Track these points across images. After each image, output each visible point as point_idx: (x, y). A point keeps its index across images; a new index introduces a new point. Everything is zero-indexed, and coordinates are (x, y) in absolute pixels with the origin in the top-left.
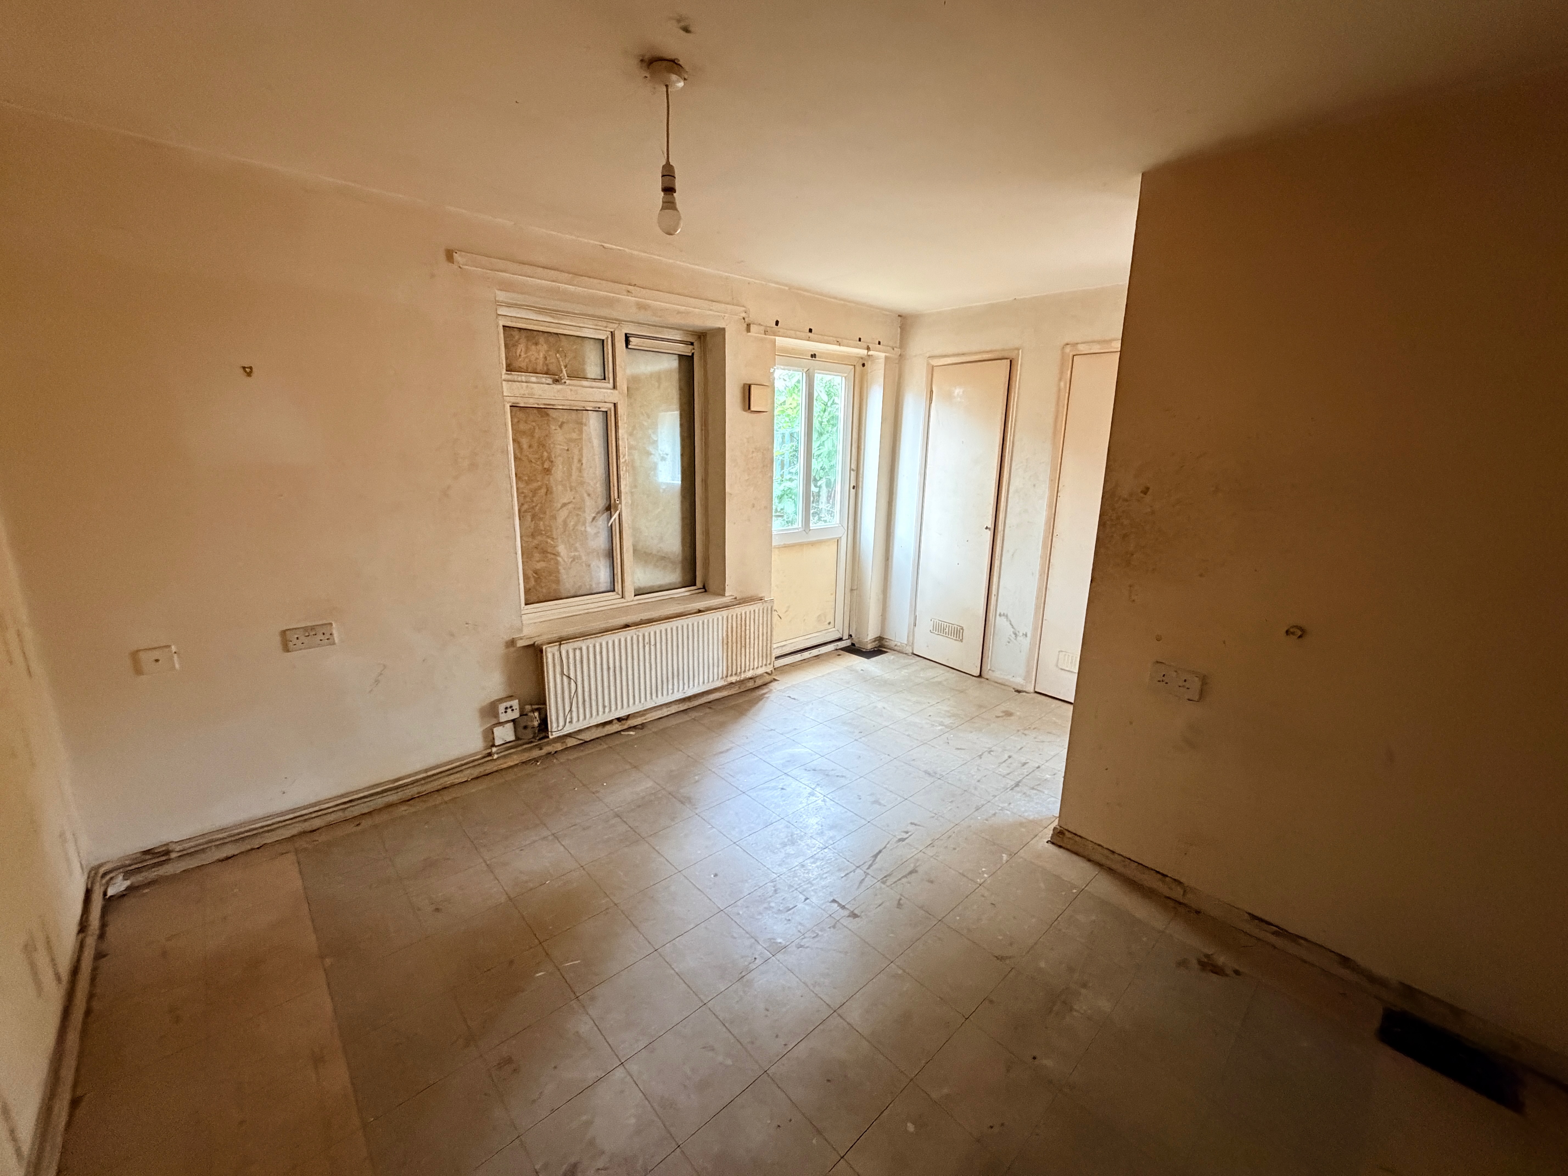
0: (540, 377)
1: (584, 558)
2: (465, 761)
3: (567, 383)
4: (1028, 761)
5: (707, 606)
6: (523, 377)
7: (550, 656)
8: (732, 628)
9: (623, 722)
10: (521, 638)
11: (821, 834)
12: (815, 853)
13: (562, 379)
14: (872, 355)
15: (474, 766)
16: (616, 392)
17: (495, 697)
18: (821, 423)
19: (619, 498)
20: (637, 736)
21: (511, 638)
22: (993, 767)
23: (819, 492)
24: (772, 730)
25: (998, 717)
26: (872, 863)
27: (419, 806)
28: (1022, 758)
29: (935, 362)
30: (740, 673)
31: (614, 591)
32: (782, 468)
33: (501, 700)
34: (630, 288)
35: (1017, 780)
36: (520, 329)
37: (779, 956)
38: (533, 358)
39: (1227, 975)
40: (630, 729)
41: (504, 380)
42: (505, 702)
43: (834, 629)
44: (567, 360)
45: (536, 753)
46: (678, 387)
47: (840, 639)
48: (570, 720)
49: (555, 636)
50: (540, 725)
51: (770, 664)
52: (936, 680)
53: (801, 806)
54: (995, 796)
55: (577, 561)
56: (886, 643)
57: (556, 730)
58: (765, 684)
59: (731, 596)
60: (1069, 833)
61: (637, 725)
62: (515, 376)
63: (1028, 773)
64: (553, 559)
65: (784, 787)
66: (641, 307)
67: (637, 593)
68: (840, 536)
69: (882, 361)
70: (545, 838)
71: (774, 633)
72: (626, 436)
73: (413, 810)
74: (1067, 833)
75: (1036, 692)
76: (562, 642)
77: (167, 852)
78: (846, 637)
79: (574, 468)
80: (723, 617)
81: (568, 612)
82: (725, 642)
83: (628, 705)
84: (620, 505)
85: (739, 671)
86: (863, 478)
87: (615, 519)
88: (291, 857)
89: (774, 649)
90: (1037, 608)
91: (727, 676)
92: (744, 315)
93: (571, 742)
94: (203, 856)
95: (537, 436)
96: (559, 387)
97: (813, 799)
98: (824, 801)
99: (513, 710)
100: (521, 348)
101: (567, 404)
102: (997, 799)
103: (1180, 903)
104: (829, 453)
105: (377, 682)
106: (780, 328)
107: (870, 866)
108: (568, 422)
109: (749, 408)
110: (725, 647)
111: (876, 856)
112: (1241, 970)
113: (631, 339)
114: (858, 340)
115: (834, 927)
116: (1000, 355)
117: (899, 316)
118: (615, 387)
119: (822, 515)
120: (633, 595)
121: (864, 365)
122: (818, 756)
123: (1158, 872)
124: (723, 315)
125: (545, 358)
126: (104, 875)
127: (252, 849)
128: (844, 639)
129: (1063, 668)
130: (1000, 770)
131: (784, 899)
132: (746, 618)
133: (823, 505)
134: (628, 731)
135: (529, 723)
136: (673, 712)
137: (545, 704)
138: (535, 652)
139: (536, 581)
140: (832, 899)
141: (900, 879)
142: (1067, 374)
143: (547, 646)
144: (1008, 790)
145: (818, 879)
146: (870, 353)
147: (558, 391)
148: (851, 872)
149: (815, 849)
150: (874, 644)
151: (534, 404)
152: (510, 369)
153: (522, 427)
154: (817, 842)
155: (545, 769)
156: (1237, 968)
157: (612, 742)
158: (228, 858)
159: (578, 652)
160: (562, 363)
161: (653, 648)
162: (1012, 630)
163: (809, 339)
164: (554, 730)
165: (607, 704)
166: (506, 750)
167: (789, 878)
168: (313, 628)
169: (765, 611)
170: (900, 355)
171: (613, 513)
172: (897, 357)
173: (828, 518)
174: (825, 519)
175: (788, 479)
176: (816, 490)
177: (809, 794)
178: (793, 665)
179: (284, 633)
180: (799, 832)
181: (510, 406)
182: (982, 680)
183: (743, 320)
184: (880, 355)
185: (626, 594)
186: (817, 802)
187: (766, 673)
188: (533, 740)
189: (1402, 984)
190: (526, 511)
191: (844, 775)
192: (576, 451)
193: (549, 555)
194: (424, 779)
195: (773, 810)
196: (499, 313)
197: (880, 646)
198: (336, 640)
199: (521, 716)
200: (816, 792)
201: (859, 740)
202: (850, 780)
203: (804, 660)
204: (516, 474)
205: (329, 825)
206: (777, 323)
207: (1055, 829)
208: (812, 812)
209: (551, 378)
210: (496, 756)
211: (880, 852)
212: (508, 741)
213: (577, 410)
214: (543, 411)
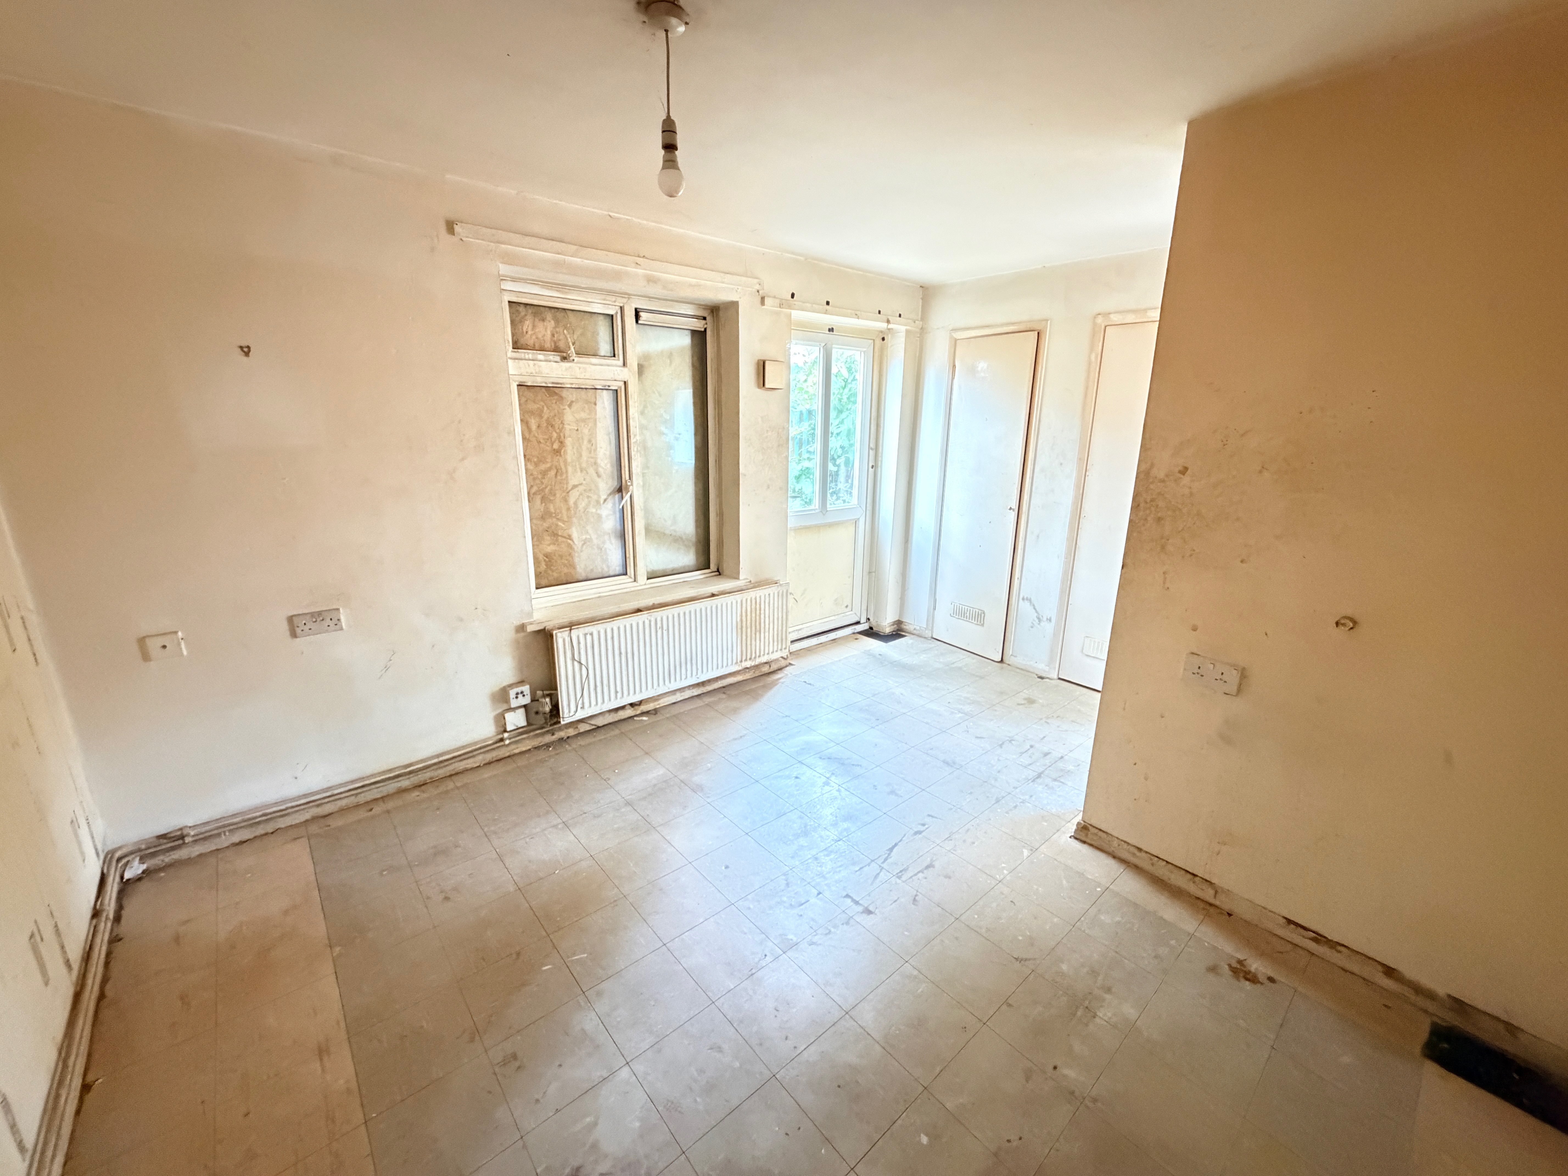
0: (548, 354)
1: (595, 541)
2: (478, 746)
3: (575, 361)
4: (1050, 751)
5: (722, 589)
6: (529, 354)
7: (560, 641)
8: (746, 610)
9: (636, 707)
10: (531, 624)
11: (835, 825)
12: (829, 845)
13: (569, 357)
14: (892, 329)
15: (488, 751)
16: (625, 369)
17: (505, 684)
18: (840, 400)
19: (630, 479)
20: (651, 721)
21: (521, 623)
22: (1014, 757)
23: (837, 471)
24: (786, 716)
25: (1019, 704)
26: (888, 857)
27: (432, 791)
28: (1045, 748)
29: (958, 335)
30: (755, 658)
31: (626, 574)
32: (800, 447)
33: (511, 686)
34: (639, 260)
35: (1040, 771)
36: (526, 305)
37: (790, 953)
38: (540, 336)
39: (1259, 982)
40: (643, 714)
41: (511, 358)
42: (517, 687)
43: (851, 612)
44: (575, 337)
45: (548, 738)
46: (690, 364)
47: (858, 623)
48: (582, 706)
49: (565, 620)
50: (551, 711)
51: (785, 648)
52: (955, 665)
53: (815, 796)
54: (1015, 788)
55: (588, 543)
56: (905, 627)
57: (568, 716)
58: (780, 669)
59: (747, 579)
60: (1095, 829)
61: (650, 711)
62: (522, 353)
63: (1050, 764)
64: (564, 542)
65: (798, 776)
66: (650, 280)
67: (650, 576)
68: (858, 517)
69: (903, 334)
70: (555, 826)
71: (790, 617)
72: (636, 415)
73: (425, 795)
74: (1090, 828)
75: (1060, 679)
76: (573, 627)
77: (182, 837)
78: (863, 620)
79: (584, 448)
80: (737, 602)
81: (580, 596)
82: (739, 627)
83: (641, 691)
84: (631, 487)
85: (753, 656)
86: (882, 457)
87: (626, 501)
88: (304, 841)
89: (789, 633)
90: (1062, 591)
91: (741, 661)
92: (757, 287)
93: (583, 728)
94: (217, 840)
95: (545, 417)
96: (565, 365)
97: (827, 788)
98: (839, 791)
99: (524, 696)
100: (527, 325)
101: (576, 383)
102: (1017, 790)
103: (1211, 905)
104: (849, 430)
105: (387, 668)
106: (795, 301)
107: (886, 860)
108: (577, 401)
109: (764, 385)
110: (739, 631)
111: (891, 849)
112: (1276, 977)
113: (642, 314)
114: (878, 312)
115: (847, 923)
116: (1028, 327)
117: (921, 287)
118: (624, 364)
119: (841, 495)
120: (646, 578)
121: (883, 339)
122: (832, 744)
123: (1187, 871)
124: (736, 287)
125: (553, 335)
126: (119, 860)
127: (266, 834)
128: (861, 622)
129: (1089, 654)
130: (1022, 760)
131: (796, 893)
132: (760, 602)
133: (842, 485)
134: (642, 717)
135: (541, 709)
136: (687, 697)
137: (556, 689)
138: (545, 637)
139: (546, 565)
140: (845, 894)
141: (916, 875)
142: (1099, 346)
143: (557, 631)
144: (1030, 781)
145: (831, 873)
146: (890, 326)
147: (566, 369)
148: (865, 866)
149: (829, 841)
150: (892, 627)
151: (542, 383)
152: (516, 346)
153: (532, 406)
154: (830, 834)
155: (557, 754)
156: (1272, 975)
157: (626, 727)
158: (242, 843)
159: (589, 637)
160: (570, 340)
161: (665, 633)
162: (1036, 614)
163: (826, 312)
164: (565, 716)
165: (619, 689)
166: (518, 736)
167: (801, 871)
168: (320, 613)
169: (780, 595)
170: (922, 328)
171: (624, 494)
172: (918, 330)
173: (846, 497)
174: (844, 499)
175: (806, 458)
176: (835, 469)
177: (823, 783)
178: (810, 649)
179: (290, 619)
180: (812, 823)
181: (518, 385)
182: (1004, 665)
183: (757, 293)
184: (900, 328)
185: (639, 578)
186: (832, 792)
187: (782, 657)
188: (545, 725)
189: (1449, 996)
190: (534, 494)
191: (860, 764)
192: (586, 431)
193: (560, 538)
194: (435, 764)
195: (786, 800)
196: (502, 287)
197: (898, 630)
198: (344, 627)
199: (532, 701)
200: (830, 782)
201: (877, 727)
202: (866, 769)
203: (821, 643)
204: (525, 456)
205: (342, 811)
206: (793, 296)
207: (1079, 824)
208: (826, 803)
209: (559, 355)
210: (507, 742)
211: (896, 845)
212: (520, 726)
213: (586, 389)
214: (552, 391)
